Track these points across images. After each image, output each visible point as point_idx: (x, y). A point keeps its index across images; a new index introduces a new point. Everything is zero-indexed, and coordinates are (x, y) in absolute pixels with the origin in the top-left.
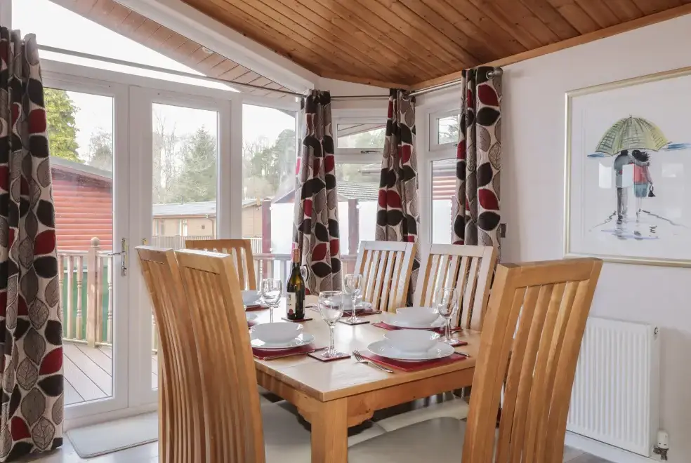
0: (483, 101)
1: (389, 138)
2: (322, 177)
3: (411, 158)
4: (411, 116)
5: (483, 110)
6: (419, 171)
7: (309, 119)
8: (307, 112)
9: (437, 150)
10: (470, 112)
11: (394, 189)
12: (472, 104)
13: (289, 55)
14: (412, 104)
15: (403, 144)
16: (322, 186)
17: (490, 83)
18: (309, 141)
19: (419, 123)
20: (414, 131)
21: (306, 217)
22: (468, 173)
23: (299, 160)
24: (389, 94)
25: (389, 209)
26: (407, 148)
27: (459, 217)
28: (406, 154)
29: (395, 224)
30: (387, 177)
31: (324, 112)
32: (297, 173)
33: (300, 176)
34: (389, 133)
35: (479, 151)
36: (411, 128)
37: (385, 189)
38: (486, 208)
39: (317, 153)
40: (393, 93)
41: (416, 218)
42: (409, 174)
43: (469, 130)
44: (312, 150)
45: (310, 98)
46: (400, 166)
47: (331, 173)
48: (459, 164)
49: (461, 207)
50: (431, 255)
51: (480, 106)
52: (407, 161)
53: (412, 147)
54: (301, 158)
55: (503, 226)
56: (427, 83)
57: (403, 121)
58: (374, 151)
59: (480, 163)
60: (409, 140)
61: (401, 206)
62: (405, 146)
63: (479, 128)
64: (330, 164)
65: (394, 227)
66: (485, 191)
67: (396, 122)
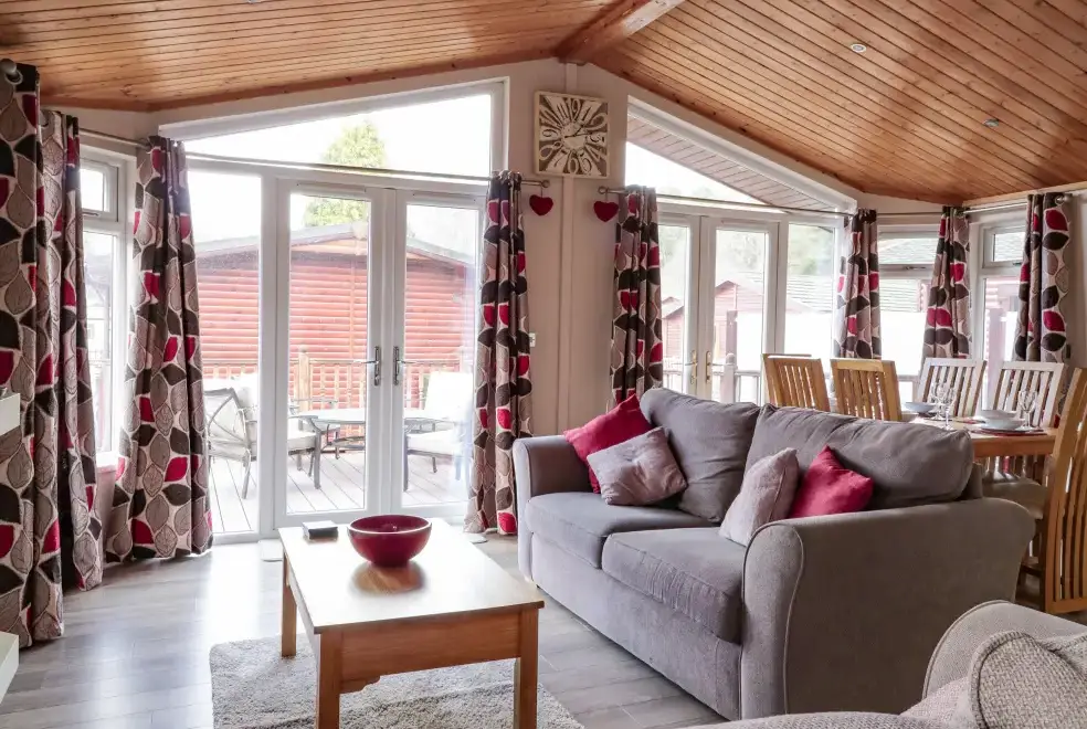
0: (1051, 226)
1: (940, 256)
2: (866, 294)
3: (964, 275)
4: (964, 234)
5: (1051, 235)
6: (972, 291)
7: (855, 237)
8: (854, 230)
9: (991, 268)
10: (1036, 236)
11: (944, 307)
12: (1039, 227)
13: (836, 175)
14: (966, 221)
15: (956, 262)
16: (867, 304)
17: (1059, 208)
18: (856, 259)
19: (972, 240)
20: (968, 249)
21: (850, 335)
22: (1032, 295)
23: (842, 279)
24: (941, 210)
25: (939, 327)
26: (960, 267)
27: (1021, 338)
28: (959, 272)
29: (944, 343)
30: (937, 296)
31: (870, 229)
32: (840, 290)
33: (843, 294)
34: (940, 251)
35: (1045, 275)
36: (965, 246)
37: (934, 307)
38: (1051, 329)
39: (862, 272)
40: (946, 211)
41: (968, 337)
42: (961, 292)
43: (1034, 253)
44: (857, 266)
45: (856, 217)
46: (952, 284)
47: (875, 291)
48: (1022, 286)
49: (1023, 328)
50: (1003, 370)
51: (1047, 230)
52: (960, 278)
53: (965, 265)
54: (845, 277)
55: (1069, 348)
56: (984, 200)
57: (956, 239)
58: (923, 268)
59: (1045, 285)
60: (962, 257)
61: (951, 325)
62: (959, 265)
63: (1046, 252)
64: (874, 282)
65: (943, 346)
66: (1050, 313)
67: (948, 242)
